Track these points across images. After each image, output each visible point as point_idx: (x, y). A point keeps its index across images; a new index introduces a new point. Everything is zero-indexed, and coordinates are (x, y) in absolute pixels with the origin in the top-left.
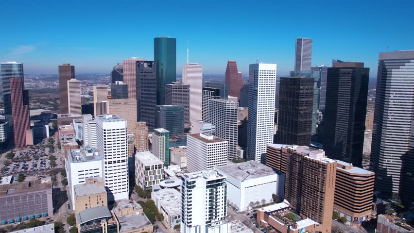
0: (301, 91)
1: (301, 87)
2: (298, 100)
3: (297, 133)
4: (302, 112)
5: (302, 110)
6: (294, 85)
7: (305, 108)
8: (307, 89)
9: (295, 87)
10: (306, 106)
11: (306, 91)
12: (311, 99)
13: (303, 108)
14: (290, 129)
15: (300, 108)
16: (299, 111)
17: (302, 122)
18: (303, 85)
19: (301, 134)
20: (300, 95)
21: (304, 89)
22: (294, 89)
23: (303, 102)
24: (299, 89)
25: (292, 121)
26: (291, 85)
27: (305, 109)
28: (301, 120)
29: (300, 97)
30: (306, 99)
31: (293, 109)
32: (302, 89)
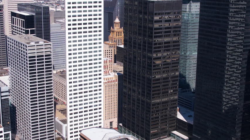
0: (156, 26)
1: (156, 18)
2: (150, 40)
3: (150, 99)
4: (158, 62)
5: (159, 58)
6: (145, 13)
7: (165, 54)
8: (166, 21)
9: (146, 17)
10: (168, 50)
11: (167, 25)
12: (175, 39)
13: (159, 55)
14: (140, 90)
15: (155, 55)
16: (153, 61)
17: (159, 79)
18: (159, 14)
19: (158, 101)
20: (154, 31)
21: (161, 21)
22: (145, 20)
23: (160, 44)
24: (152, 21)
25: (144, 77)
26: (140, 12)
27: (164, 57)
28: (157, 77)
29: (154, 35)
30: (166, 40)
31: (144, 57)
32: (157, 21)
